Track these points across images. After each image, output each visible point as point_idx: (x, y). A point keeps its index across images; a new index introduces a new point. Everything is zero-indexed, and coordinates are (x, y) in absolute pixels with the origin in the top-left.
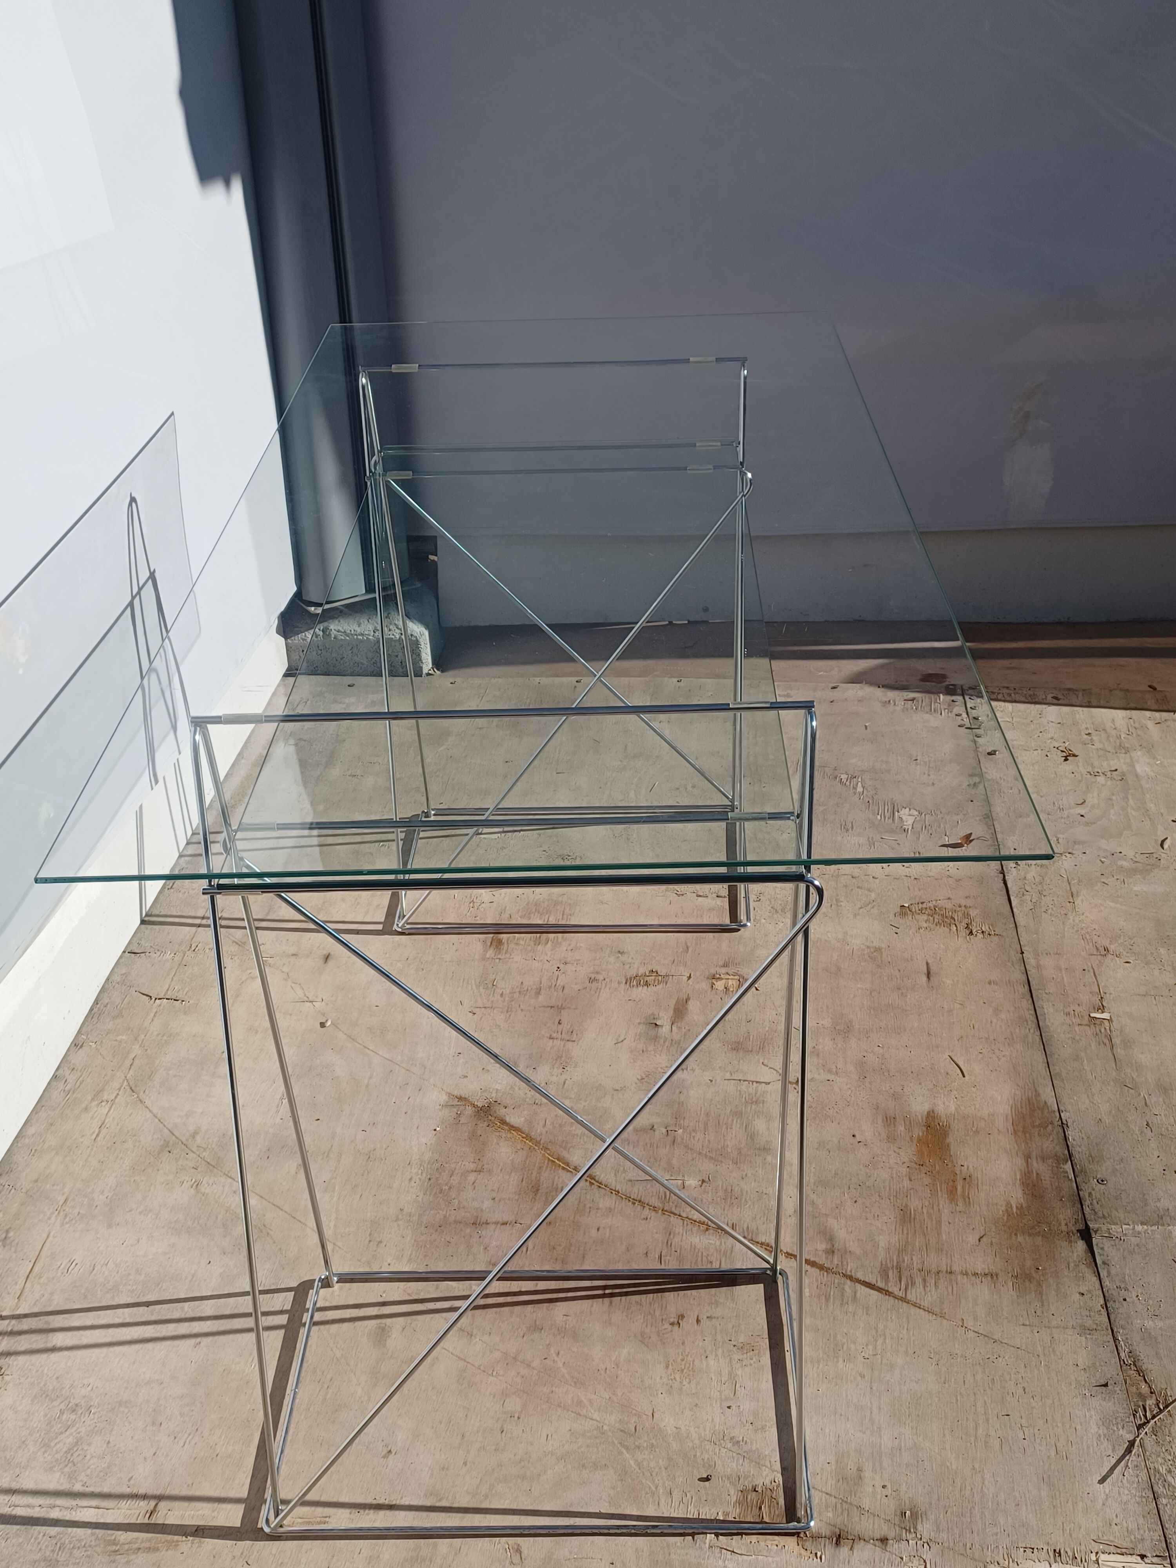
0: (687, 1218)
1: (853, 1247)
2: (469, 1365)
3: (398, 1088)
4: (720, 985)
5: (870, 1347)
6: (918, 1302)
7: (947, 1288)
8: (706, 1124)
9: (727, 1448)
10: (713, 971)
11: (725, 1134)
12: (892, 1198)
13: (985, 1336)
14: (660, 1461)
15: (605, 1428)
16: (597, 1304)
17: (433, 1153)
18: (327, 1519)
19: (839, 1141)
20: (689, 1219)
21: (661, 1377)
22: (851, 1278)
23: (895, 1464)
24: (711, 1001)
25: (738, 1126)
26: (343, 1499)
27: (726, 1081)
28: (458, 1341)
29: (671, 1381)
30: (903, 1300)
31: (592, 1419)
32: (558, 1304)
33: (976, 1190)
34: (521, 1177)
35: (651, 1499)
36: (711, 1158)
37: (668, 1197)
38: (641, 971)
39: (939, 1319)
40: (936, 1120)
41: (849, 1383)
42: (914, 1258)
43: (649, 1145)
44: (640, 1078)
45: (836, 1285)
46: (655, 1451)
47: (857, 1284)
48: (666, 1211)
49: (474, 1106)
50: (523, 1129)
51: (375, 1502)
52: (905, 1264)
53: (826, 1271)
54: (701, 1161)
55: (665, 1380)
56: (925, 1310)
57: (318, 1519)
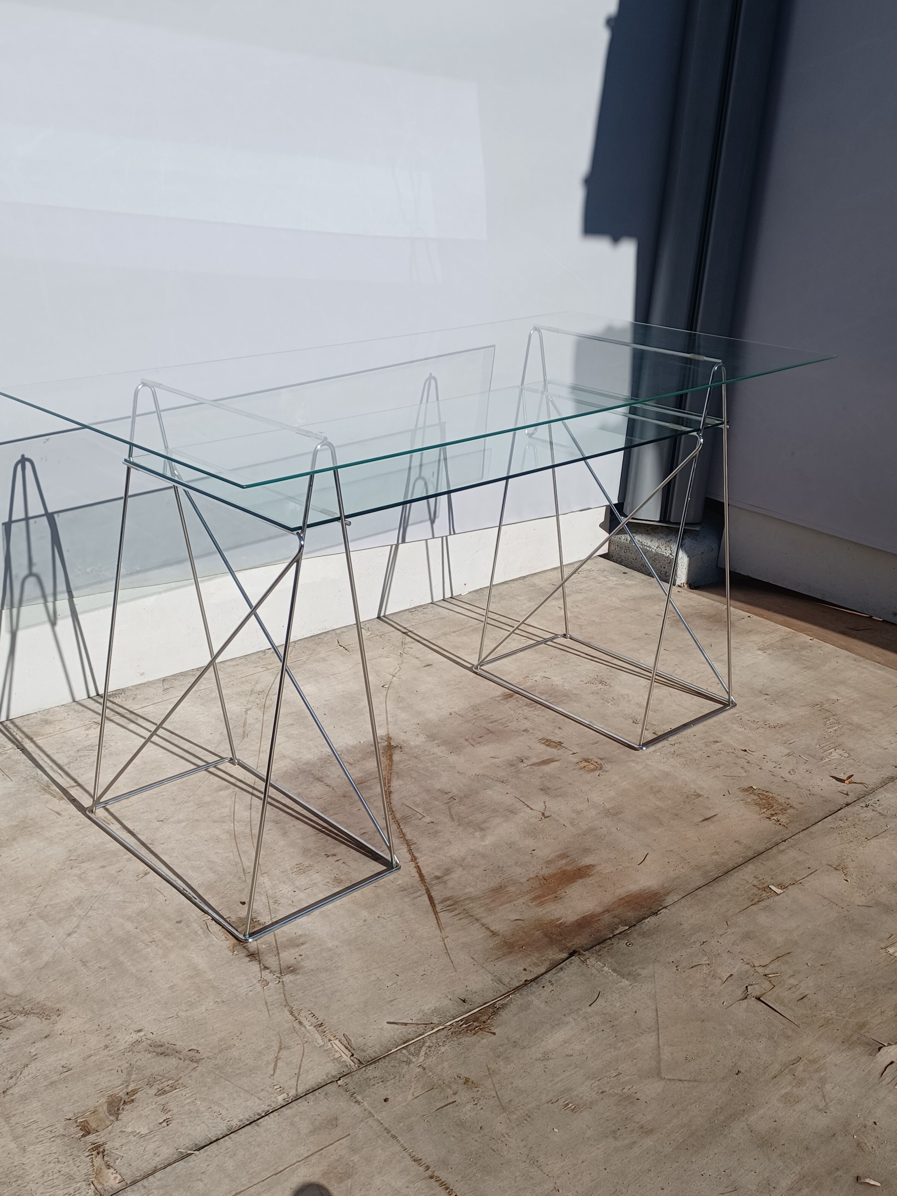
1: (451, 883)
4: (583, 764)
5: (388, 915)
6: (441, 917)
7: (464, 923)
8: (474, 806)
9: (269, 901)
10: (591, 757)
11: (475, 814)
12: (505, 880)
13: (446, 948)
15: (240, 864)
16: (310, 831)
17: (345, 749)
18: (112, 825)
19: (522, 848)
20: (401, 830)
21: (289, 866)
22: (428, 892)
23: (319, 953)
24: (566, 767)
26: (125, 823)
27: (514, 797)
28: (244, 807)
29: (290, 869)
30: (436, 913)
31: (241, 859)
33: (553, 904)
35: (213, 894)
36: (452, 818)
37: (407, 818)
38: (555, 740)
40: (588, 870)
42: (471, 904)
43: (434, 798)
47: (426, 894)
49: (390, 743)
51: (132, 830)
52: (462, 903)
53: (422, 882)
54: (446, 816)
56: (438, 922)
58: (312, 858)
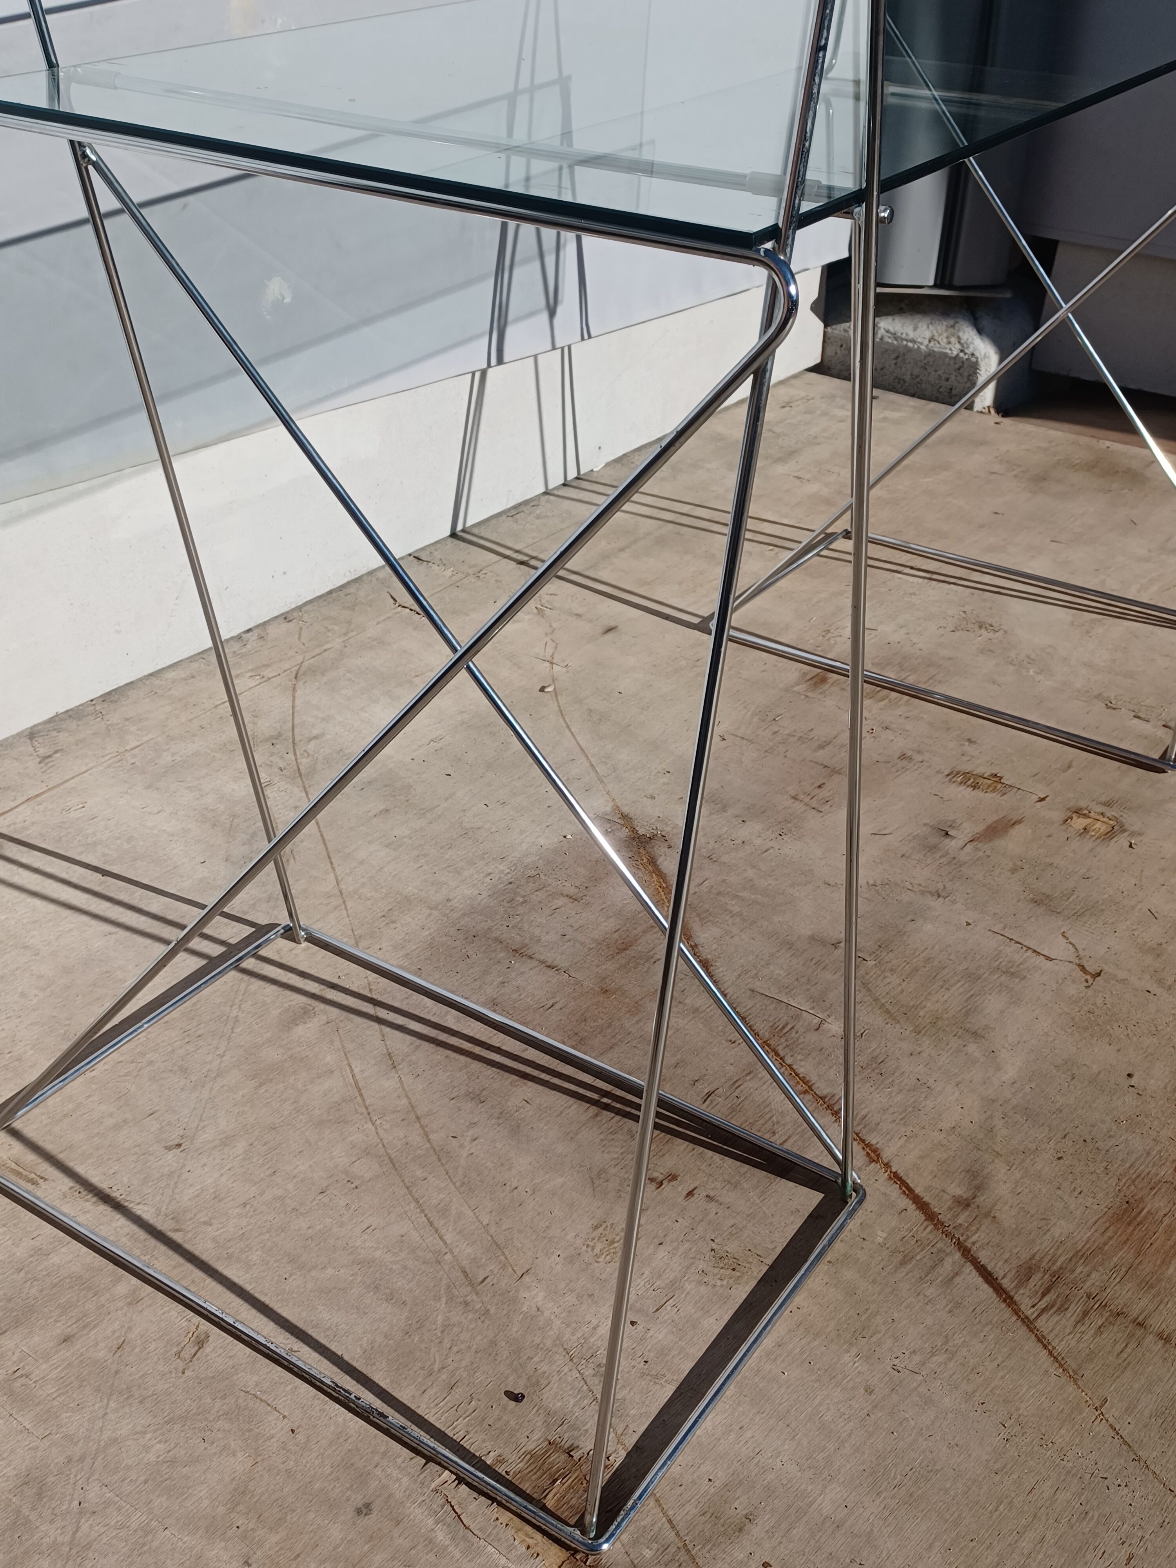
0: (789, 1066)
1: (1007, 1216)
2: (359, 1098)
4: (1079, 823)
5: (917, 1358)
6: (1050, 1338)
7: (1115, 1342)
8: (916, 970)
9: (582, 1374)
10: (1082, 804)
11: (933, 992)
12: (1124, 1180)
13: (1126, 1443)
14: (479, 1338)
15: (448, 1257)
16: (576, 1110)
17: (540, 858)
18: (41, 1181)
19: (1099, 1073)
20: (792, 1069)
21: (577, 1235)
22: (966, 1253)
23: (812, 1541)
24: (1049, 836)
25: (962, 990)
26: (80, 1169)
27: (991, 933)
28: (374, 1065)
29: (584, 1248)
30: (1028, 1323)
31: (441, 1238)
32: (530, 1084)
34: (619, 927)
35: (420, 1380)
36: (888, 1012)
37: (785, 1031)
38: (980, 770)
39: (1064, 1379)
41: (839, 1389)
42: (1094, 1275)
43: (814, 961)
44: (871, 882)
45: (934, 1250)
46: (483, 1322)
47: (968, 1264)
48: (769, 1045)
49: (633, 830)
50: (668, 879)
51: (108, 1191)
52: (1072, 1276)
53: (935, 1225)
54: (870, 1009)
55: (579, 1241)
56: (1050, 1353)
57: (33, 1176)
58: (620, 1197)
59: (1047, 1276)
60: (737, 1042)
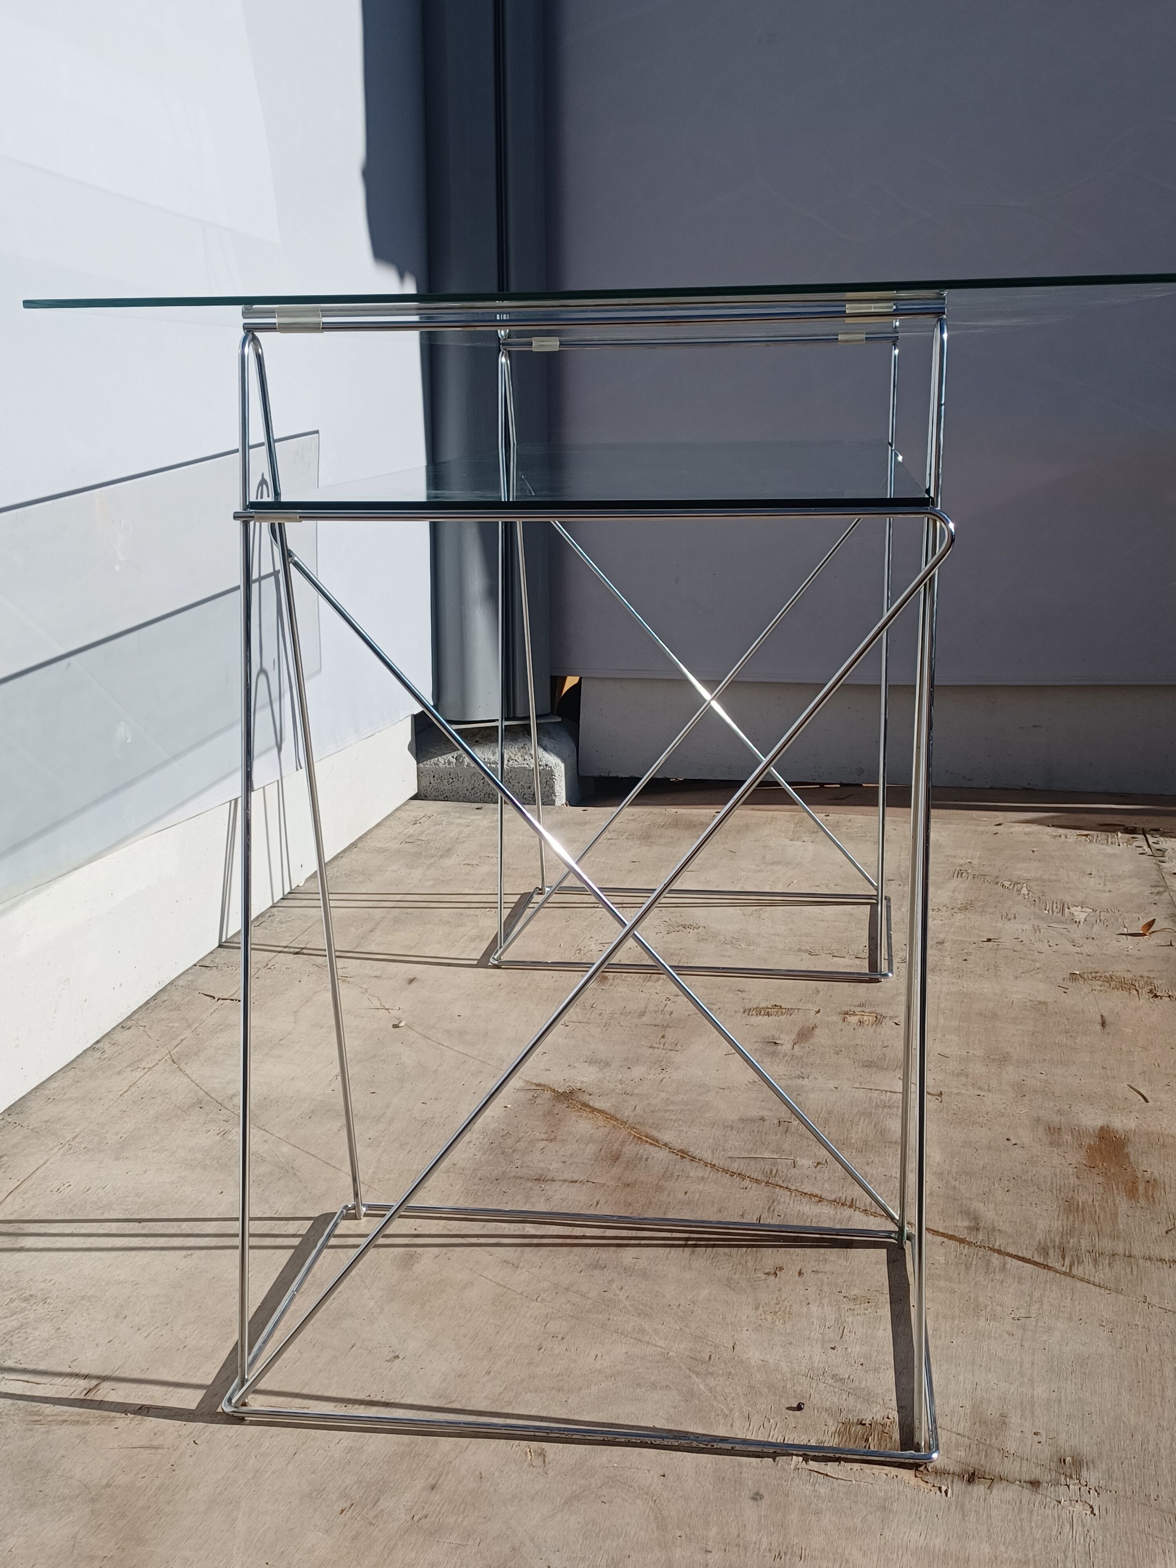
0: (796, 1190)
2: (509, 1291)
3: (469, 1074)
4: (853, 1019)
5: (1022, 1310)
6: (1086, 1277)
7: (1124, 1269)
9: (827, 1384)
10: (846, 1009)
11: (850, 1128)
12: (1054, 1191)
14: (738, 1388)
15: (671, 1354)
16: (676, 1251)
17: (499, 1124)
19: (989, 1143)
20: (799, 1192)
21: (748, 1316)
22: (999, 1252)
23: (1051, 1414)
24: (841, 1030)
25: (866, 1123)
28: (500, 1270)
29: (760, 1321)
31: (656, 1346)
32: (628, 1248)
33: (1163, 1191)
34: (600, 1148)
38: (763, 1005)
39: (1113, 1294)
40: (1112, 1134)
41: (993, 1339)
42: (1082, 1241)
44: (751, 1081)
45: (980, 1257)
46: (733, 1379)
47: (1006, 1257)
48: (771, 1184)
49: (554, 1091)
50: (608, 1111)
51: (368, 1399)
53: (968, 1244)
55: (753, 1320)
56: (1095, 1285)
58: (755, 1289)
59: (1056, 1249)
60: (749, 1188)
